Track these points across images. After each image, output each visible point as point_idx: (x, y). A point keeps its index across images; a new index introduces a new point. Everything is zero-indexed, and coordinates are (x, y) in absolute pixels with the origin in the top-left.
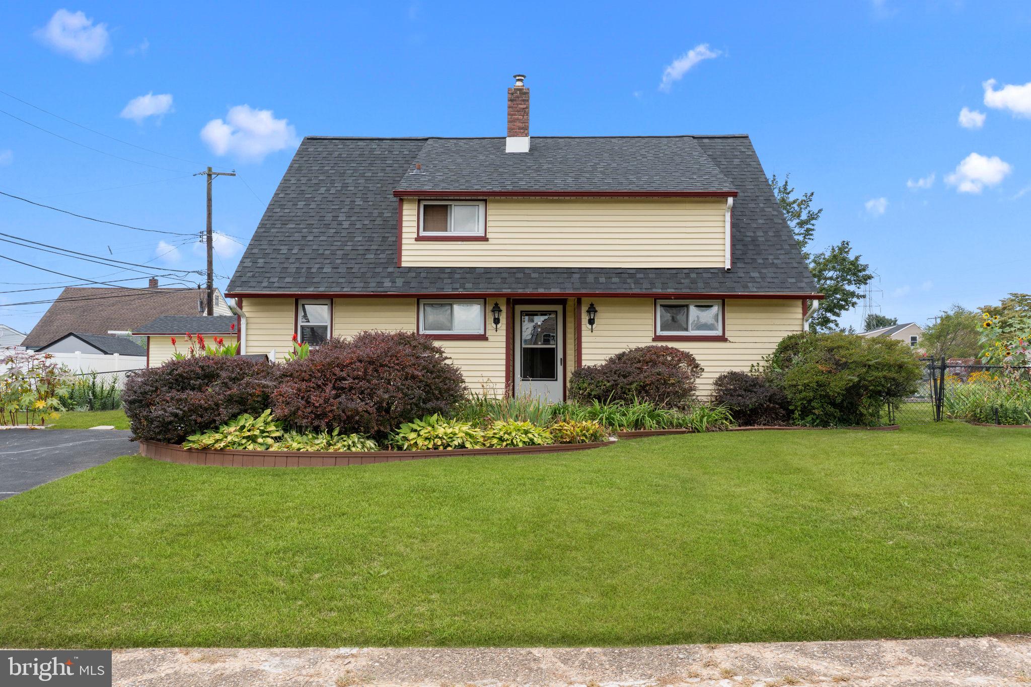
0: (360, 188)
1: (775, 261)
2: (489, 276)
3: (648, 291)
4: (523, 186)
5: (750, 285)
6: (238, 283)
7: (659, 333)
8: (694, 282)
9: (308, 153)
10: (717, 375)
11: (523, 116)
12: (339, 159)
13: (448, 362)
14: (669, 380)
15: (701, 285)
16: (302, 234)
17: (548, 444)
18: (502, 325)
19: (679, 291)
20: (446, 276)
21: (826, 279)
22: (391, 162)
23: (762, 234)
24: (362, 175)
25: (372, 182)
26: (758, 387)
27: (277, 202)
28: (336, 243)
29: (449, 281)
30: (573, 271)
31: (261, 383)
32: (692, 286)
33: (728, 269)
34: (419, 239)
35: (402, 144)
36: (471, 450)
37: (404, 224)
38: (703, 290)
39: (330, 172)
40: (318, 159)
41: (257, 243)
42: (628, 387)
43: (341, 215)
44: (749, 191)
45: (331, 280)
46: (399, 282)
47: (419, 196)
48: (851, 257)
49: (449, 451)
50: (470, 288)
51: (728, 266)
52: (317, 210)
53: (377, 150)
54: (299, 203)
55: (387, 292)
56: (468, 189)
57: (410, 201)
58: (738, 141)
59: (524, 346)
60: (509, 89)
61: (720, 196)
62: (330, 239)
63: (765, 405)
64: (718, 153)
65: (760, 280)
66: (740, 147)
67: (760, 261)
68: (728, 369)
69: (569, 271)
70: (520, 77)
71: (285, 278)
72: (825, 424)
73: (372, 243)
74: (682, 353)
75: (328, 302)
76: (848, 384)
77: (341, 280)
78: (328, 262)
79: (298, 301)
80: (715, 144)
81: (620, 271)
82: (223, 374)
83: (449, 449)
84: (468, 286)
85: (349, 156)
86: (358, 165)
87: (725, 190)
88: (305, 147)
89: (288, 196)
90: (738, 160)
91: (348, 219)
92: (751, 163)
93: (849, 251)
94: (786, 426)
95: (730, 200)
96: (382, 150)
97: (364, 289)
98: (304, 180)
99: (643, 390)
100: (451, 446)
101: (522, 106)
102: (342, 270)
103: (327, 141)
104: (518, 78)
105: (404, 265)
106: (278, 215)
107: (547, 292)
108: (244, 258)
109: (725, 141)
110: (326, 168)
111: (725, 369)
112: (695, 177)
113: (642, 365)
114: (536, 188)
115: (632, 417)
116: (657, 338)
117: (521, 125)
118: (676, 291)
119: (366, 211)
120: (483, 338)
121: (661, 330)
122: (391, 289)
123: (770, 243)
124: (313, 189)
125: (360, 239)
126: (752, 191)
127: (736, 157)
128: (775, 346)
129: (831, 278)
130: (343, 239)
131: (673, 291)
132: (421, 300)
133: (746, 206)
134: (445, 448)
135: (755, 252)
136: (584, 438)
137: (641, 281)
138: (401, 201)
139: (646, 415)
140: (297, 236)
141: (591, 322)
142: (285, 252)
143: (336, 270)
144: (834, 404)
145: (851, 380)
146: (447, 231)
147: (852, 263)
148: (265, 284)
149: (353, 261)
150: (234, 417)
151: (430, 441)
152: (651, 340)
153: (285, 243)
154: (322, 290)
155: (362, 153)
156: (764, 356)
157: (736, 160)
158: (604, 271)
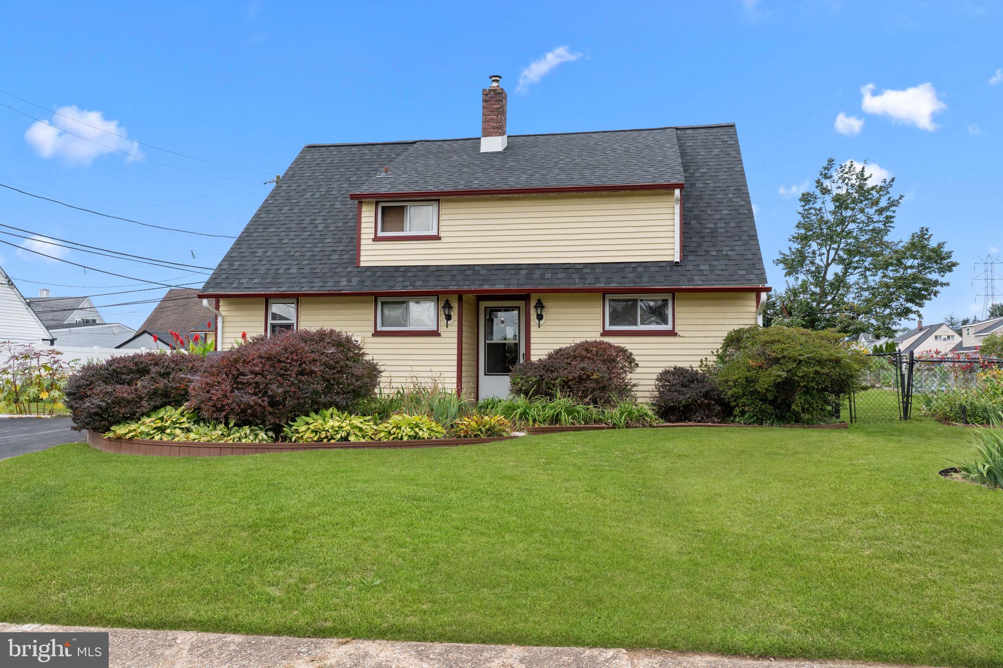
0: (342, 192)
1: (729, 253)
2: (440, 273)
3: (591, 286)
4: (476, 185)
5: (696, 278)
6: (212, 285)
7: (608, 327)
8: (640, 276)
9: (304, 160)
10: (660, 370)
11: (497, 116)
12: (331, 165)
13: (367, 358)
14: (592, 375)
15: (645, 279)
16: (279, 238)
17: (437, 438)
18: (454, 322)
19: (622, 285)
20: (400, 274)
21: (906, 268)
22: (377, 166)
23: (723, 225)
24: (348, 180)
25: (354, 185)
26: (696, 382)
27: (265, 208)
28: (307, 245)
29: (401, 279)
30: (521, 267)
31: (187, 378)
32: (637, 280)
33: (677, 262)
34: (376, 239)
35: (392, 148)
36: (354, 443)
37: (363, 225)
38: (647, 284)
39: (320, 177)
40: (311, 166)
41: (238, 246)
42: (552, 382)
43: (319, 218)
44: (721, 181)
45: (294, 280)
46: (355, 281)
47: (376, 199)
48: (933, 243)
49: (332, 444)
50: (420, 287)
51: (677, 259)
52: (298, 214)
53: (367, 154)
54: (285, 208)
55: (341, 291)
56: (420, 190)
57: (369, 203)
58: (722, 130)
59: (487, 342)
60: (484, 90)
61: (667, 189)
62: (304, 241)
63: (699, 401)
64: (698, 144)
65: (708, 273)
66: (723, 137)
67: (715, 253)
68: (673, 364)
69: (518, 267)
70: (496, 78)
71: (254, 279)
72: (760, 422)
73: (340, 244)
74: (618, 347)
75: (295, 300)
76: (775, 380)
77: (304, 280)
78: (296, 263)
79: (267, 299)
80: (698, 135)
81: (568, 266)
82: (154, 369)
83: (332, 441)
84: (419, 283)
85: (340, 162)
86: (347, 170)
87: (673, 181)
88: (303, 155)
89: (276, 202)
90: (718, 150)
91: (324, 221)
92: (731, 153)
93: (930, 237)
94: (719, 423)
95: (677, 192)
96: (372, 154)
97: (321, 289)
98: (294, 186)
99: (566, 386)
100: (334, 439)
101: (496, 106)
102: (306, 270)
103: (324, 148)
104: (493, 79)
105: (362, 264)
106: (263, 220)
107: (492, 288)
108: (223, 260)
109: (709, 131)
110: (316, 174)
111: (670, 364)
112: (651, 169)
113: (572, 361)
114: (487, 186)
115: (549, 412)
116: (605, 333)
117: (495, 125)
118: (619, 285)
119: (343, 214)
120: (435, 334)
121: (610, 325)
122: (346, 288)
123: (729, 234)
124: (300, 194)
125: (330, 240)
126: (725, 181)
127: (716, 146)
128: (721, 340)
129: (912, 267)
130: (315, 241)
131: (616, 285)
132: (378, 298)
133: (714, 197)
134: (329, 440)
135: (710, 244)
136: (479, 433)
137: (587, 276)
138: (361, 203)
139: (562, 411)
140: (275, 239)
141: (540, 317)
142: (260, 254)
143: (301, 271)
144: (764, 400)
145: (779, 376)
146: (403, 231)
147: (934, 250)
148: (235, 285)
149: (319, 262)
150: (156, 409)
151: (316, 434)
152: (599, 336)
153: (262, 246)
154: (283, 289)
155: (353, 158)
156: (715, 351)
157: (716, 150)
158: (551, 267)
